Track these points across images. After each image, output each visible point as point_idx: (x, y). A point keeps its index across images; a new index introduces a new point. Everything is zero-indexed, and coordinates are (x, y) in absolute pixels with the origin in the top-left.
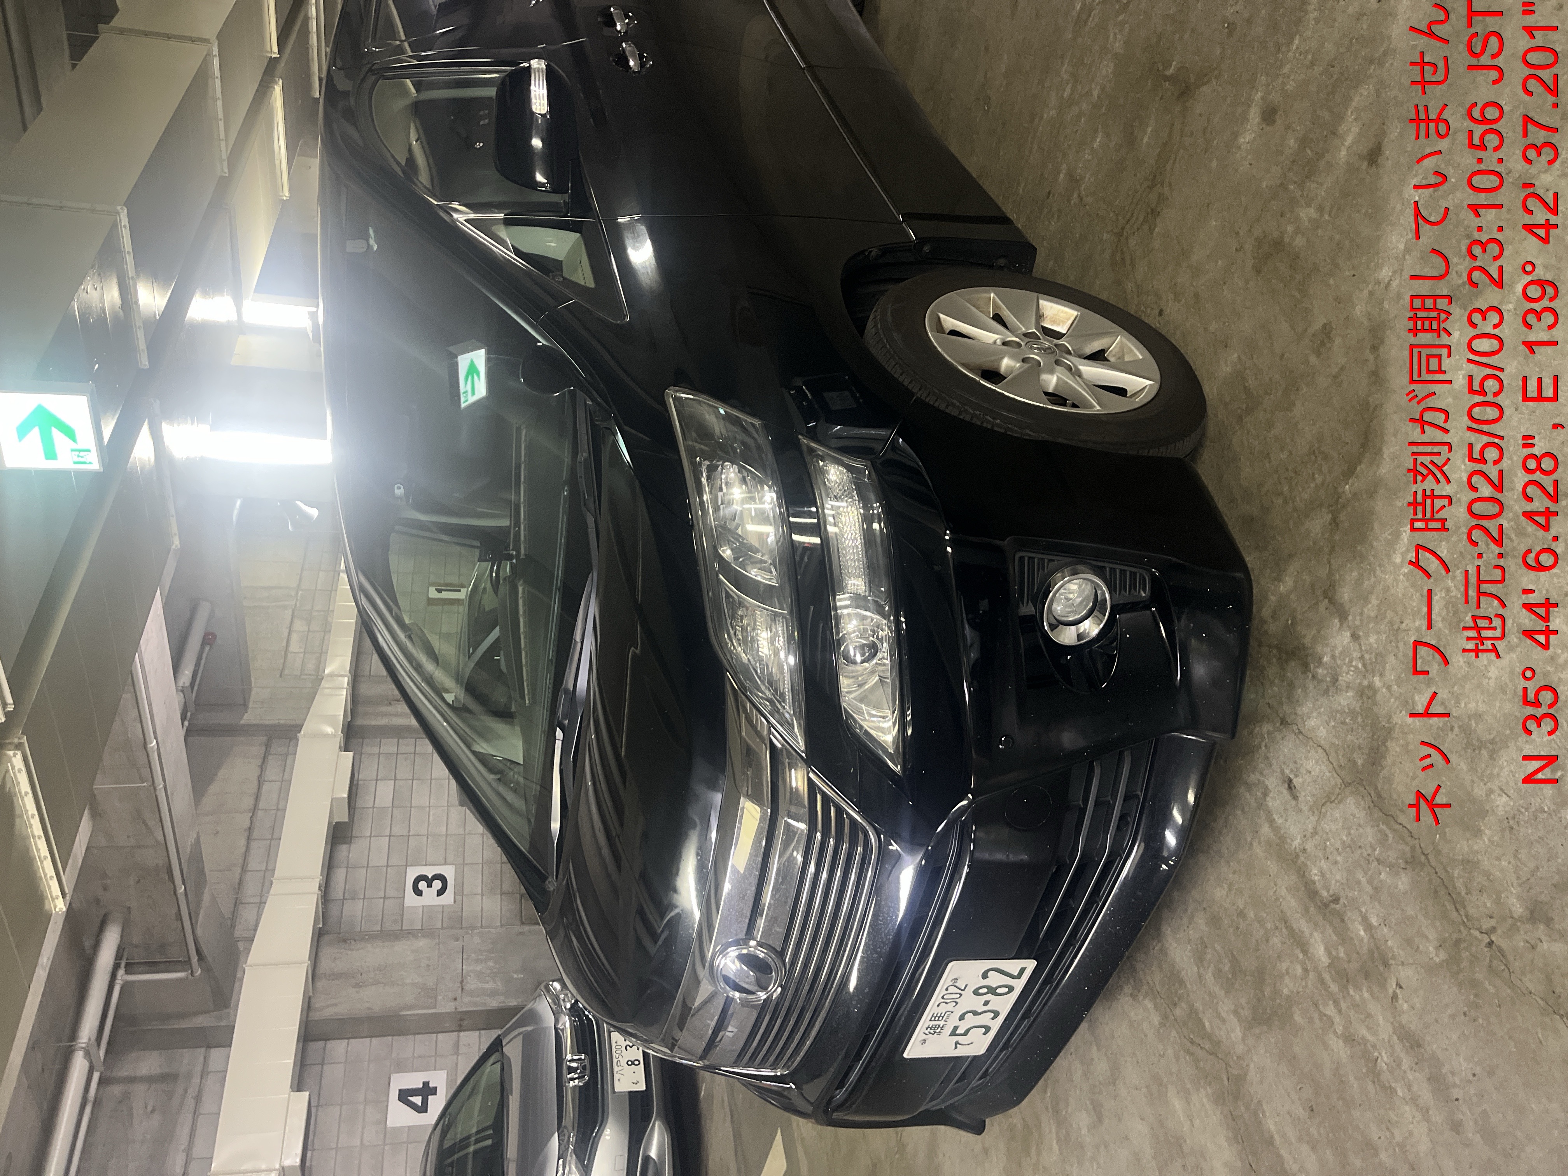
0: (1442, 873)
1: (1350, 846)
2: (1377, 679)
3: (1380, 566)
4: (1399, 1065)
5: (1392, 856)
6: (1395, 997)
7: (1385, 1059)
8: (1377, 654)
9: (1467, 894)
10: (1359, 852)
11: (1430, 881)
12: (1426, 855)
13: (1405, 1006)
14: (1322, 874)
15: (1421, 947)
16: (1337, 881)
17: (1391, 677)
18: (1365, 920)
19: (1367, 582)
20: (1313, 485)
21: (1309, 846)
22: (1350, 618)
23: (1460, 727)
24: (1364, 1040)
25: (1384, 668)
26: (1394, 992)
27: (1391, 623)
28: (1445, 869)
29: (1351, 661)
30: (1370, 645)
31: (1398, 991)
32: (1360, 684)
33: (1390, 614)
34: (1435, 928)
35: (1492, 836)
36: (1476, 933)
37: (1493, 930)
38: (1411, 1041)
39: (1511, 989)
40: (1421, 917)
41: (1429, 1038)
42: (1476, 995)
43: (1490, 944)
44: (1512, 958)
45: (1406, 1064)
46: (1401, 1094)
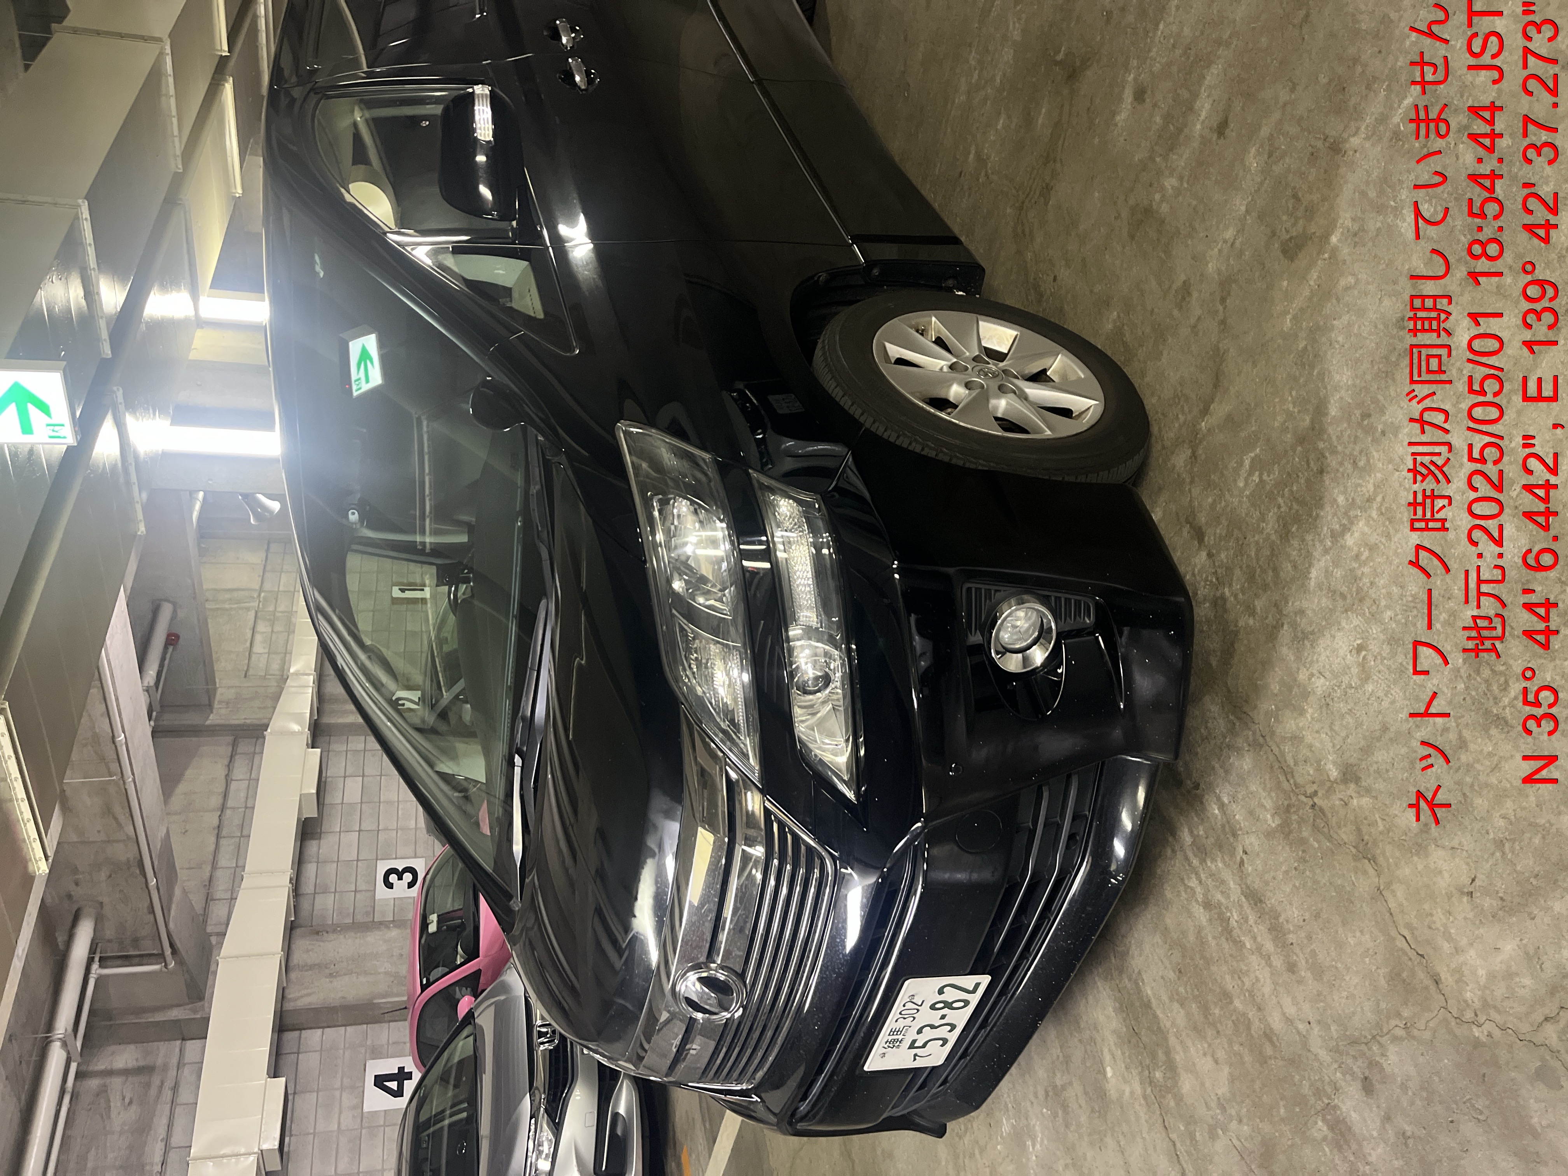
0: (1276, 750)
1: (1207, 738)
2: (1226, 590)
3: (1228, 490)
4: (1246, 921)
5: (1239, 741)
6: (1242, 862)
7: (1236, 917)
8: (1227, 568)
9: (1295, 765)
10: (1213, 741)
11: (1267, 758)
12: (1264, 736)
13: (1250, 868)
14: (1186, 765)
15: (1261, 816)
16: (1197, 770)
17: (1237, 586)
18: (1219, 799)
19: (1218, 506)
20: (1177, 425)
22: (1206, 539)
24: (1220, 904)
25: (1232, 580)
26: (1241, 858)
27: (1237, 539)
28: (1278, 747)
29: (1207, 577)
30: (1222, 561)
31: (1244, 857)
32: (1214, 596)
33: (1236, 532)
34: (1271, 798)
35: (1313, 714)
36: (1303, 798)
37: (1316, 793)
38: (1255, 898)
39: (1330, 841)
40: (1261, 790)
41: (1269, 894)
42: (1304, 851)
43: (1313, 806)
44: (1330, 815)
45: (1252, 919)
46: (1248, 946)
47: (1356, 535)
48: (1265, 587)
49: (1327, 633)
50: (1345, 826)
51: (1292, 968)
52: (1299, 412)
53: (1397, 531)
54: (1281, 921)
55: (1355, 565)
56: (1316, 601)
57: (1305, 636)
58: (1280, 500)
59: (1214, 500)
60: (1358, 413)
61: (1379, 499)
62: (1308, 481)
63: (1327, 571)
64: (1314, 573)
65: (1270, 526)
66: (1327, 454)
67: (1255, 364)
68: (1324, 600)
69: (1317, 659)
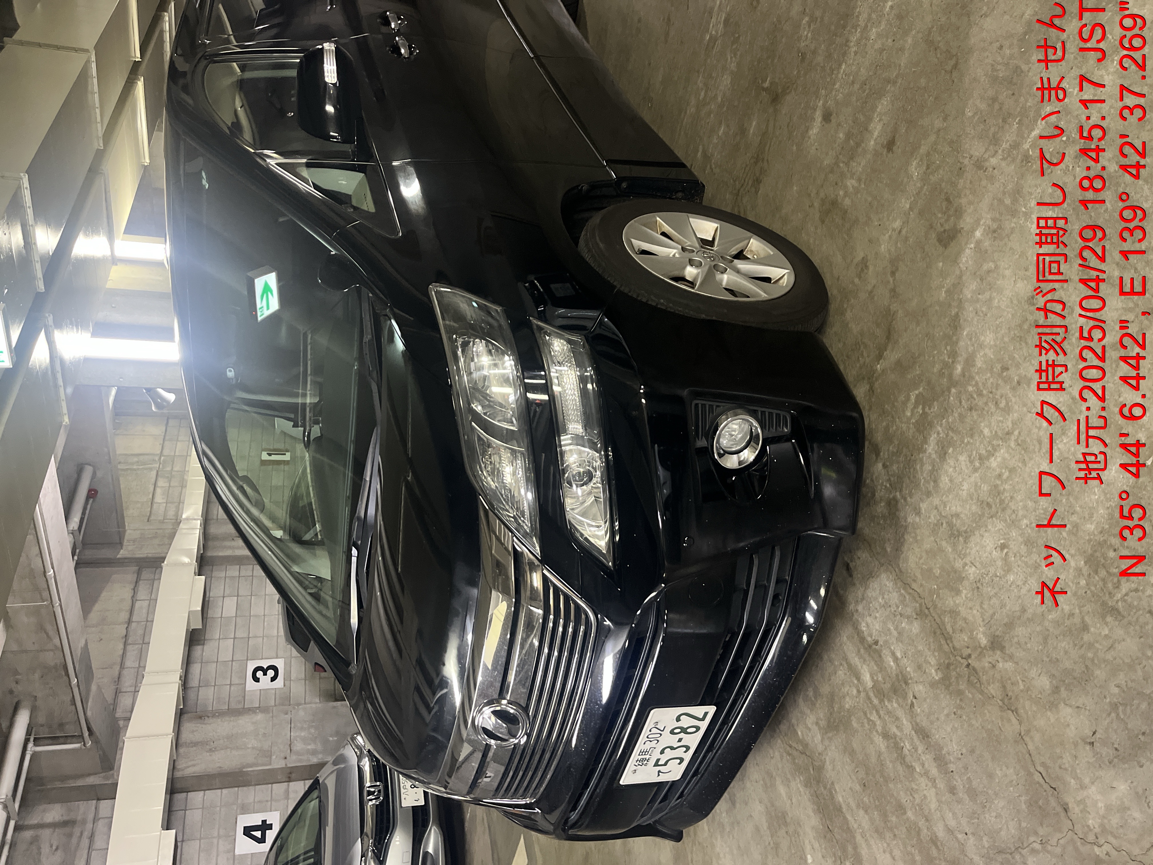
0: (938, 620)
1: (883, 606)
2: (898, 494)
3: (899, 418)
4: (916, 750)
5: (909, 611)
6: (912, 705)
7: (908, 747)
8: (898, 477)
9: (953, 633)
10: (889, 609)
11: (931, 626)
12: (928, 609)
13: (919, 710)
14: (868, 626)
15: (927, 671)
16: (877, 630)
18: (893, 654)
19: (891, 429)
20: (858, 365)
21: (860, 608)
22: (882, 454)
23: (947, 523)
24: (895, 736)
25: (902, 486)
26: (912, 701)
27: (906, 455)
28: (940, 617)
29: (883, 483)
30: (894, 471)
31: (914, 700)
32: (888, 497)
33: (905, 450)
34: (935, 657)
35: (967, 594)
36: (960, 659)
37: (969, 656)
38: (923, 734)
39: (981, 694)
40: (926, 650)
41: (933, 731)
42: (961, 700)
43: (968, 665)
44: (981, 674)
45: (921, 749)
46: (918, 770)
47: (999, 459)
48: (929, 494)
49: (977, 533)
50: (993, 683)
51: (952, 790)
52: (953, 362)
53: (1031, 459)
54: (943, 752)
55: (998, 482)
56: (968, 507)
57: (959, 534)
58: (939, 429)
59: (888, 425)
60: (999, 366)
61: (1016, 433)
62: (960, 415)
63: (976, 485)
64: (965, 486)
65: (931, 448)
66: (975, 396)
67: (918, 324)
68: (974, 508)
69: (970, 553)
